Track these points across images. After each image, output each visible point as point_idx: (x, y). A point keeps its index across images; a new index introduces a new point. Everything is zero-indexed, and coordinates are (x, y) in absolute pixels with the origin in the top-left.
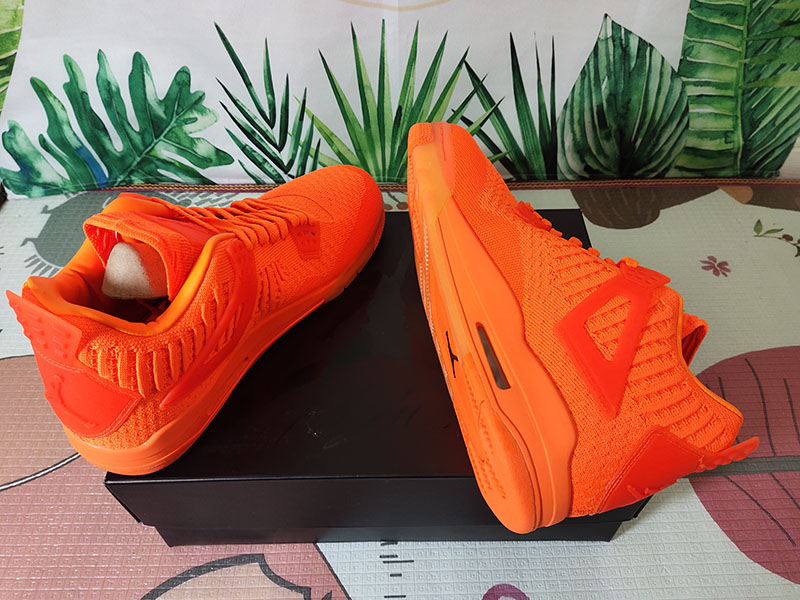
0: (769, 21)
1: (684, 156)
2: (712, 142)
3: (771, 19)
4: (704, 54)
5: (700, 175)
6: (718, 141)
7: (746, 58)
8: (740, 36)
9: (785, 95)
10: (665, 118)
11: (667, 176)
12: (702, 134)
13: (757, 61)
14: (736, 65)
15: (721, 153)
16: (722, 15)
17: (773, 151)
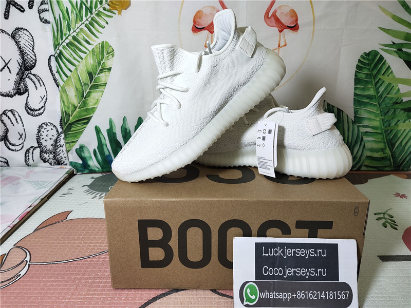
0: (387, 102)
1: (366, 160)
2: (378, 154)
3: (387, 101)
4: (363, 114)
5: (376, 170)
6: (380, 153)
7: (382, 116)
8: (376, 107)
9: (403, 132)
10: (353, 142)
11: (361, 169)
12: (372, 150)
13: (386, 118)
14: (378, 119)
15: (383, 159)
16: (367, 98)
17: (406, 158)
